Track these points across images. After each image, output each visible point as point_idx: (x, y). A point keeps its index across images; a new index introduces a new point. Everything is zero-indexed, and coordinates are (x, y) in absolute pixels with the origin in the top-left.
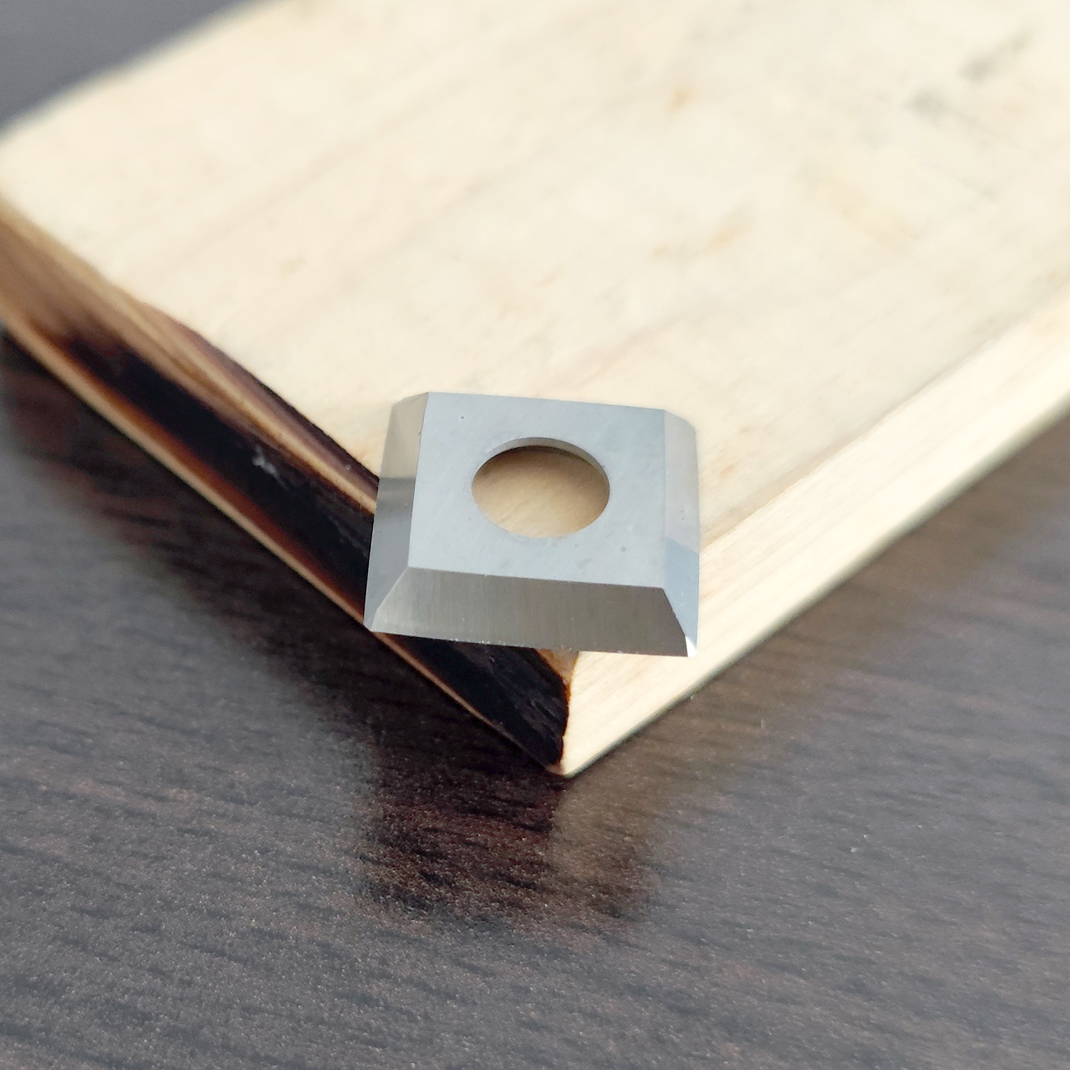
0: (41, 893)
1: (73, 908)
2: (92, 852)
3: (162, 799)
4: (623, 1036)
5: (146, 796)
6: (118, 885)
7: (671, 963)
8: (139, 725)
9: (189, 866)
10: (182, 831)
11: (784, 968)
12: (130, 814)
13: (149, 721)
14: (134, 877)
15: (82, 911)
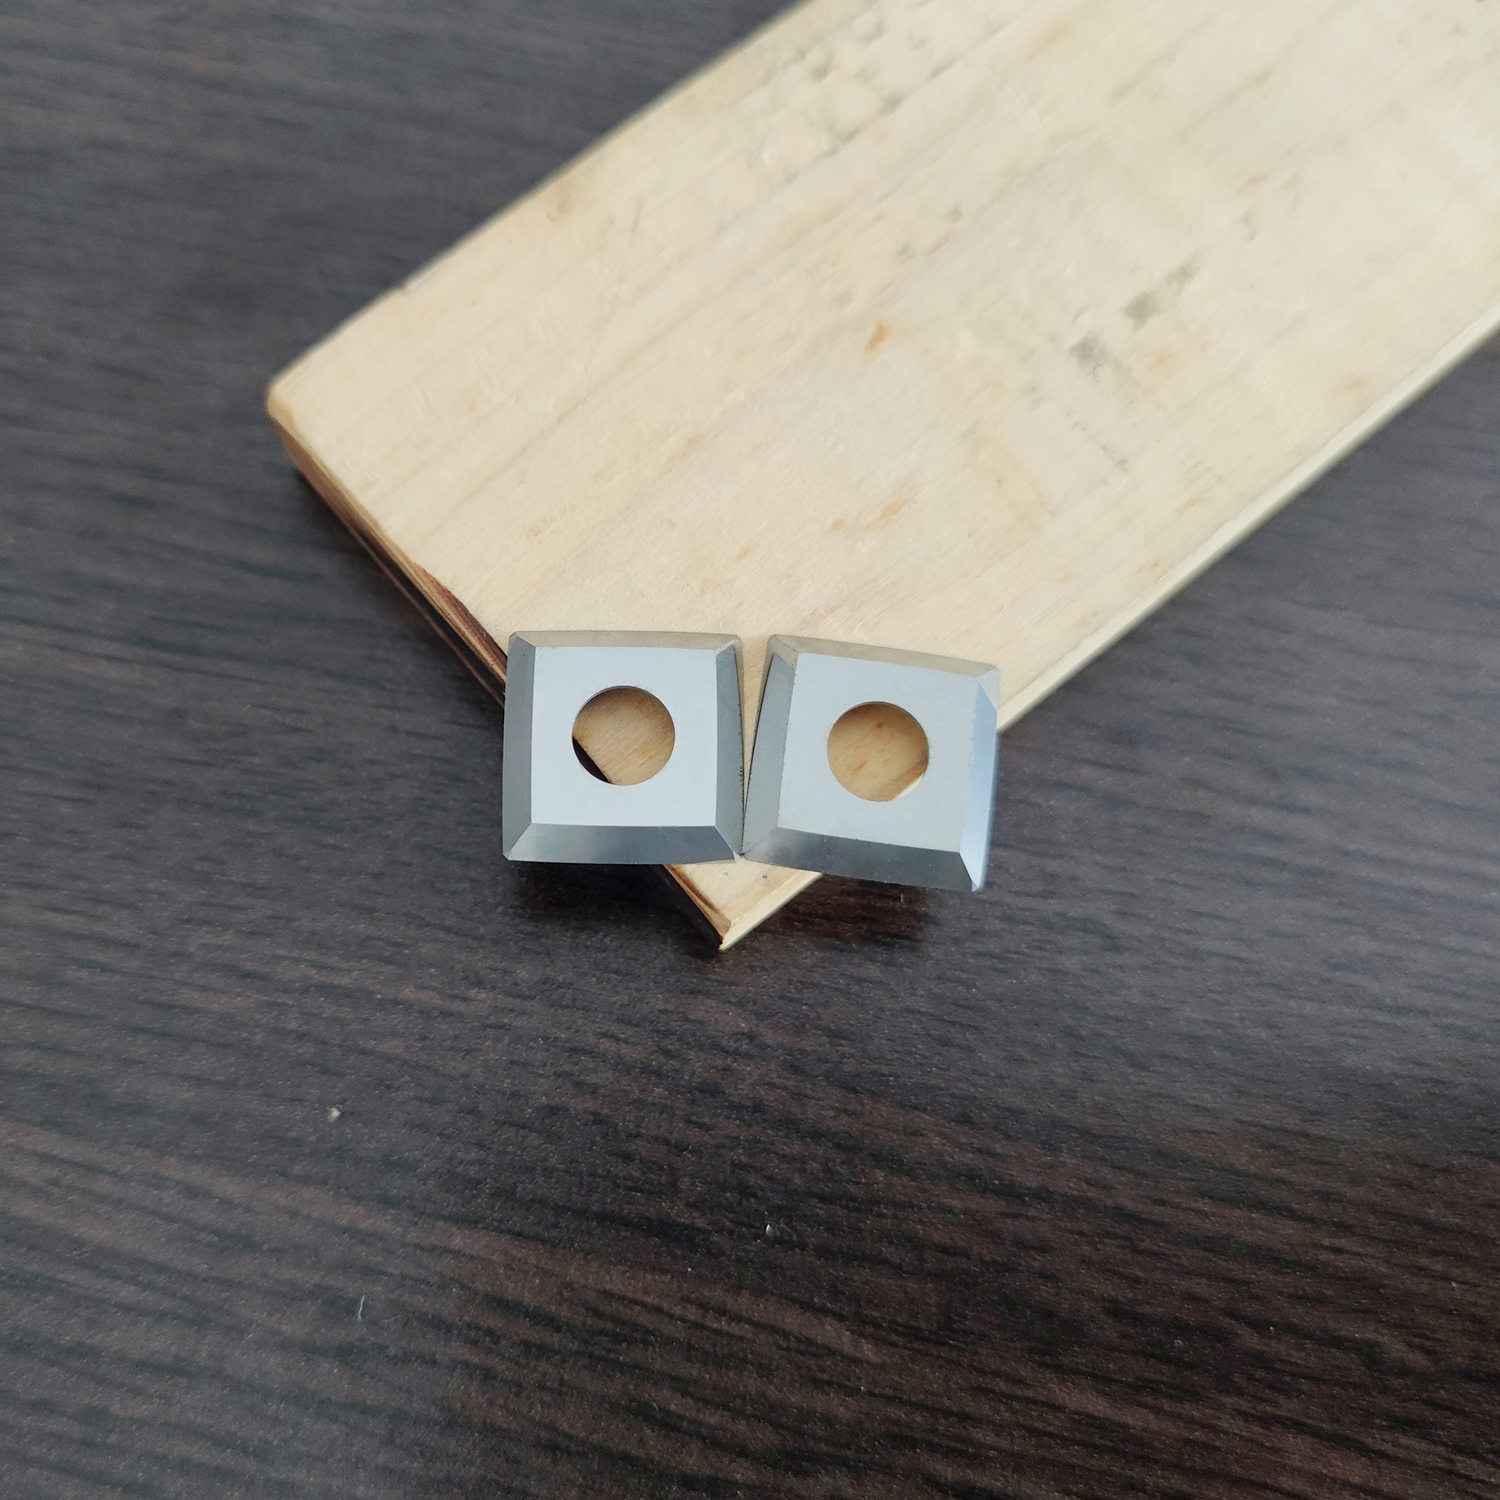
0: (389, 1087)
1: (416, 1098)
2: (423, 1048)
3: (465, 1000)
4: (804, 1171)
5: (455, 997)
6: (444, 1075)
7: (837, 1110)
8: (442, 935)
9: (492, 1055)
10: (485, 1027)
11: (915, 1108)
12: (445, 1014)
13: (448, 930)
14: (454, 1068)
15: (422, 1100)
